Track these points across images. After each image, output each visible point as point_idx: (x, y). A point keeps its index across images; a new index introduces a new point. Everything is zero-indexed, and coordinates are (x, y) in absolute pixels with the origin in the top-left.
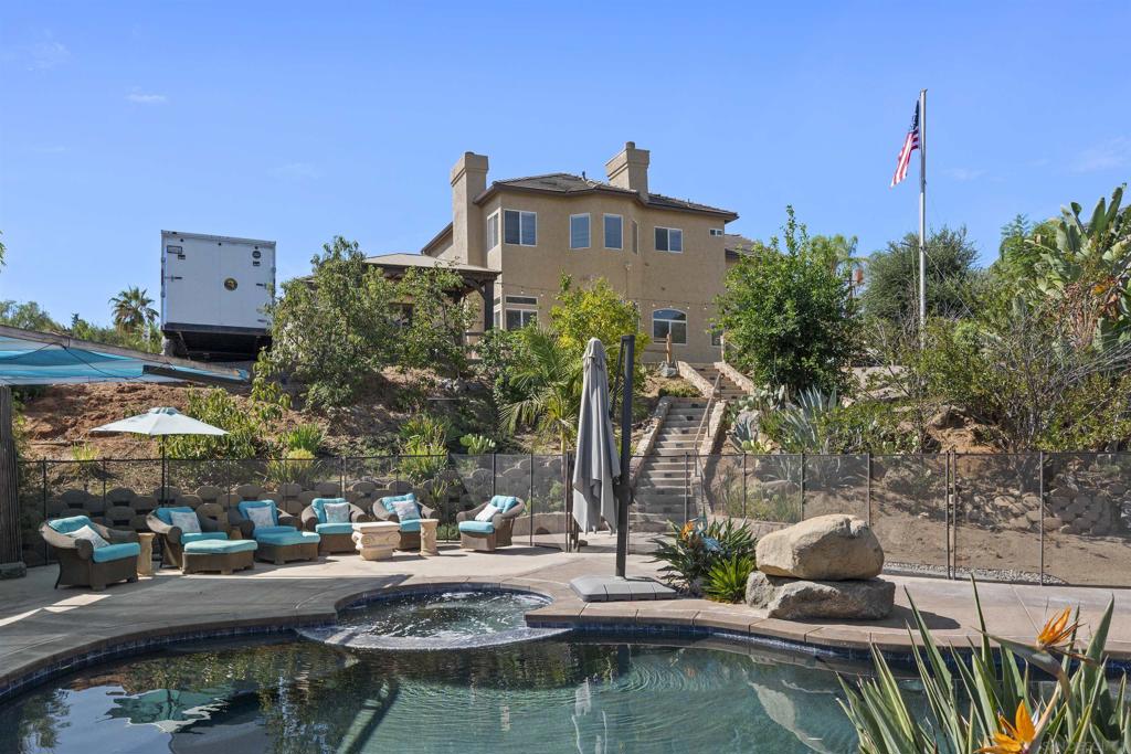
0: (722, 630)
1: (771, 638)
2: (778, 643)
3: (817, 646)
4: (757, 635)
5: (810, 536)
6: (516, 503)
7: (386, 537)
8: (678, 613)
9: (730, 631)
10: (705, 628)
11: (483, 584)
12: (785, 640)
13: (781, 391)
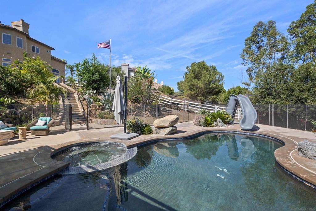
0: (161, 139)
1: (171, 139)
2: (173, 139)
3: (180, 138)
4: (168, 139)
5: (173, 119)
6: (51, 119)
7: (7, 136)
8: (149, 138)
9: (163, 139)
10: (158, 140)
11: (81, 143)
12: (174, 138)
13: (95, 92)
